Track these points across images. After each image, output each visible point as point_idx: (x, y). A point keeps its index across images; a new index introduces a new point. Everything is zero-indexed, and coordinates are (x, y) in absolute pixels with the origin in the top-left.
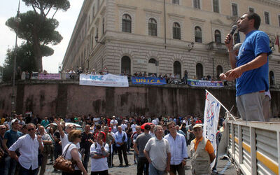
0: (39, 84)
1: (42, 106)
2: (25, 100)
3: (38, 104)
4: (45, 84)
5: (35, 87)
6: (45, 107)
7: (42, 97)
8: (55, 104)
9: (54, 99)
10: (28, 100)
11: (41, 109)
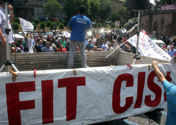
0: (161, 13)
1: (162, 27)
2: (153, 24)
3: (160, 26)
4: (164, 13)
5: (158, 15)
6: (164, 28)
7: (162, 22)
8: (170, 27)
9: (169, 23)
10: (154, 24)
11: (162, 29)
